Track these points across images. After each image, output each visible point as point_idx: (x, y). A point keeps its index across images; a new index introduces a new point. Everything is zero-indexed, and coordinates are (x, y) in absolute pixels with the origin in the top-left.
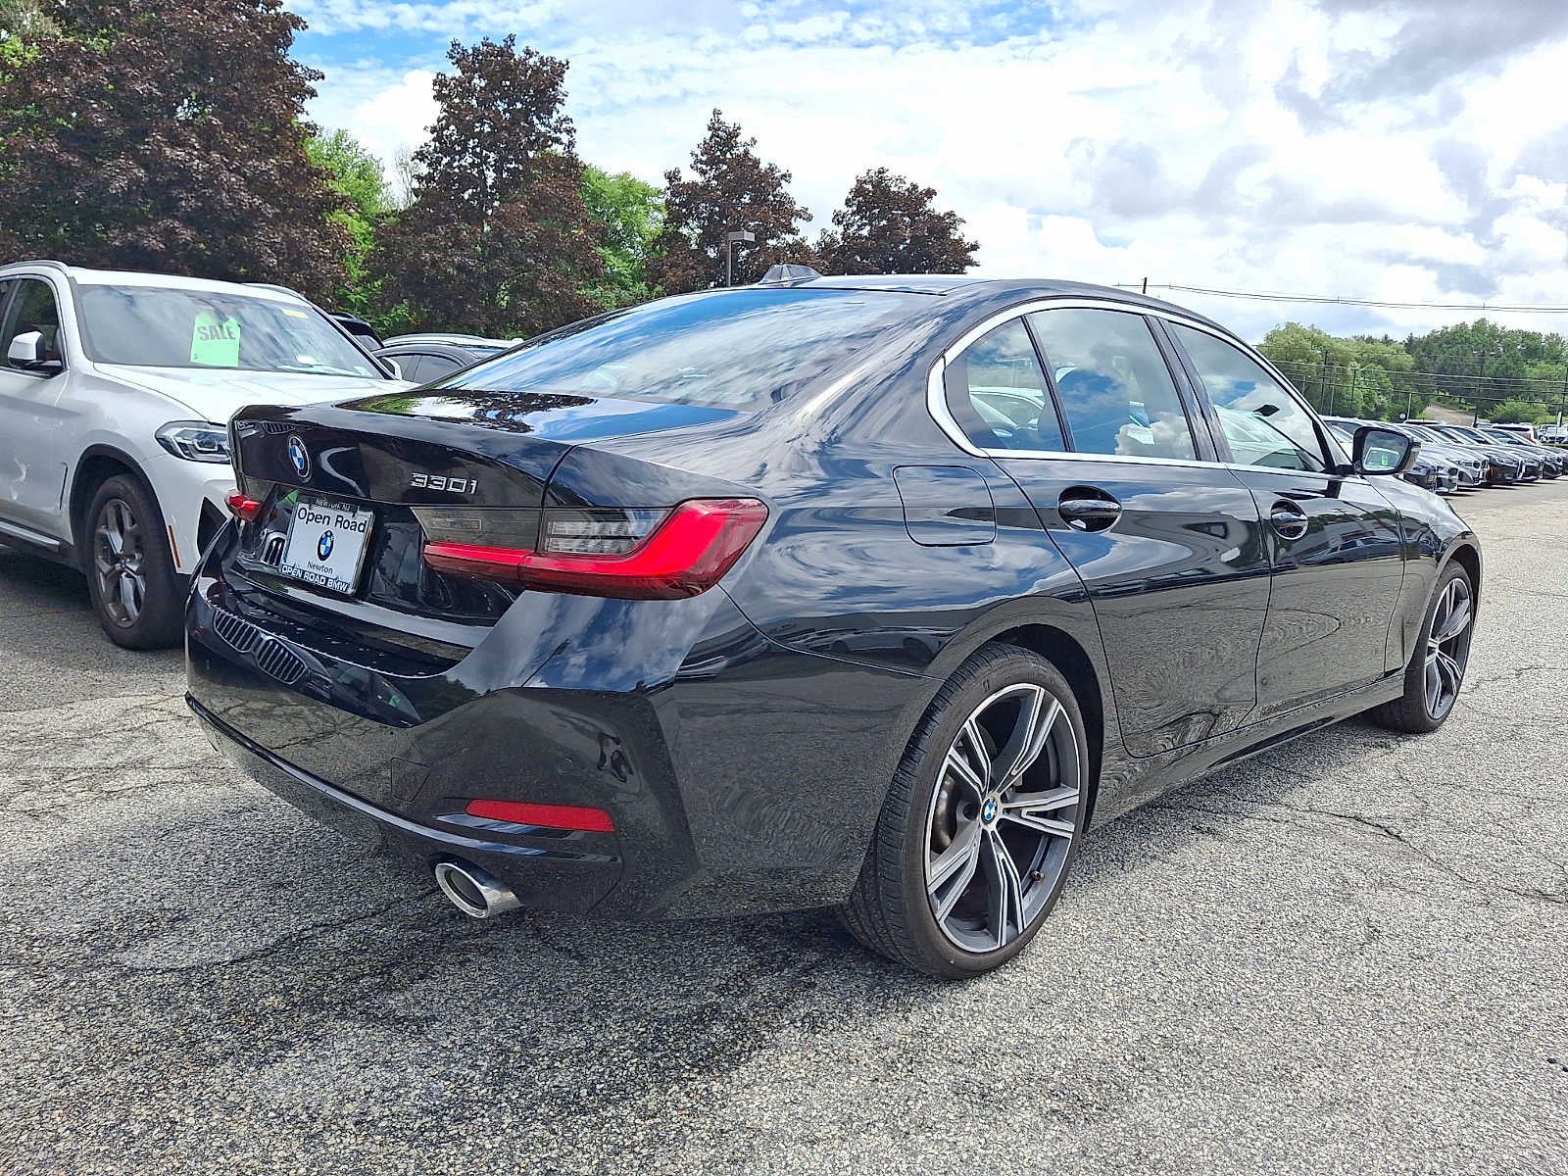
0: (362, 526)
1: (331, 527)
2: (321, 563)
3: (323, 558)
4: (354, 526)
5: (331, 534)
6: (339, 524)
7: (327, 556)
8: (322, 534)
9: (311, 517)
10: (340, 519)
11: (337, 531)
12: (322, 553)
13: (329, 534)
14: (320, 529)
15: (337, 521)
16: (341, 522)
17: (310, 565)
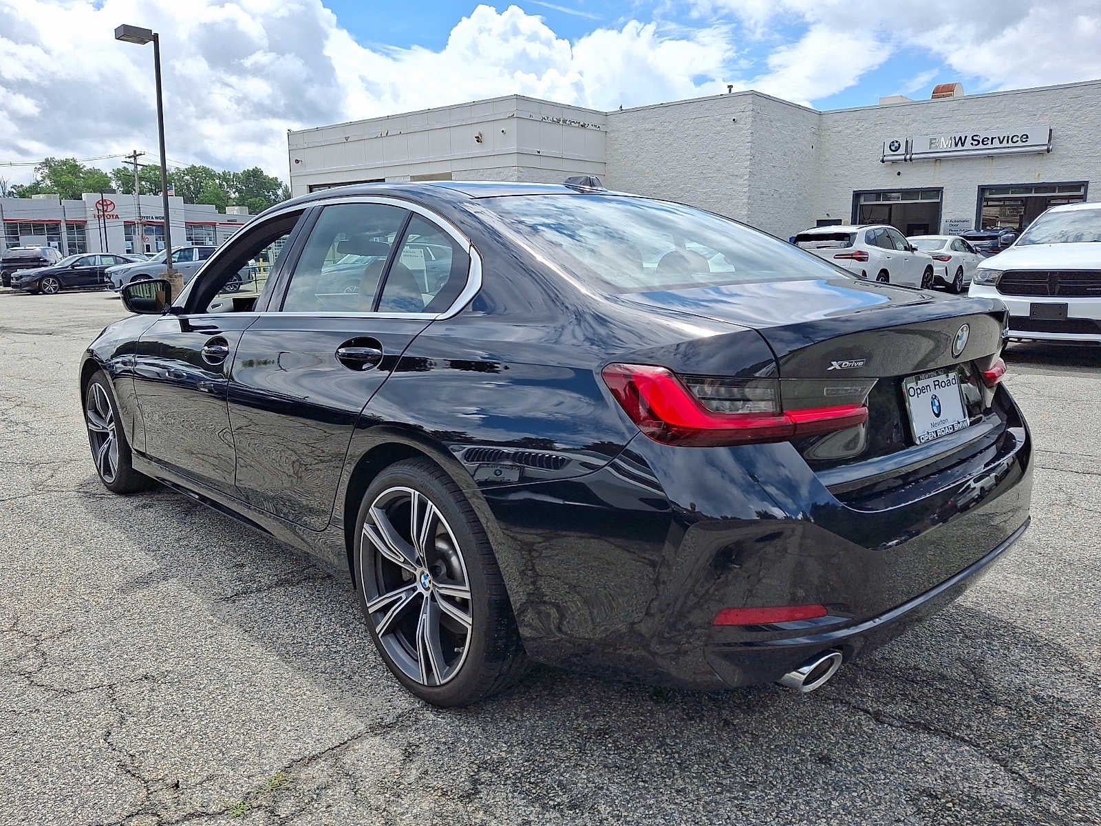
0: (954, 381)
1: (934, 392)
2: (938, 420)
3: (938, 415)
4: (949, 383)
5: (936, 396)
6: (937, 387)
7: (940, 412)
8: (930, 400)
9: (919, 391)
10: (937, 383)
11: (938, 392)
12: (937, 412)
13: (934, 397)
14: (926, 397)
15: (935, 385)
16: (938, 385)
17: (933, 425)
